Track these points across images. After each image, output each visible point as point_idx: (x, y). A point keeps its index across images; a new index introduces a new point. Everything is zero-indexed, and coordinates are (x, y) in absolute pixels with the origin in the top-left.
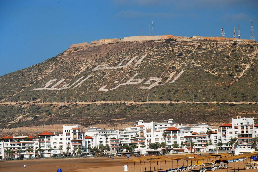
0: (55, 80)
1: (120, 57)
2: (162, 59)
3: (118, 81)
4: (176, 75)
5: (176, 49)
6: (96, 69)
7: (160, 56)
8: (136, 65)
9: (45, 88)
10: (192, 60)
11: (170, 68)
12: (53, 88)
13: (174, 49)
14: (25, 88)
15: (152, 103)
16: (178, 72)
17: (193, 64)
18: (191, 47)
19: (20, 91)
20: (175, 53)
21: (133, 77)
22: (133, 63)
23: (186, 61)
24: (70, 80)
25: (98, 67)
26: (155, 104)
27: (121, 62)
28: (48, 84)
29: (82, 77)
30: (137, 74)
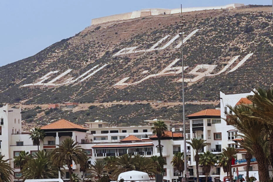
0: (56, 72)
1: (156, 35)
2: (220, 37)
3: (148, 71)
4: (240, 59)
5: (244, 22)
6: (118, 54)
7: (217, 32)
8: (178, 46)
9: (39, 83)
10: (266, 38)
11: (230, 50)
12: (50, 83)
13: (240, 21)
14: (14, 84)
15: (192, 103)
16: (243, 55)
17: (267, 42)
18: (268, 19)
19: (5, 89)
20: (241, 27)
21: (171, 65)
22: (175, 44)
23: (256, 39)
24: (77, 71)
25: (121, 51)
26: (196, 105)
27: (157, 42)
28: (45, 78)
29: (95, 67)
30: (177, 60)
